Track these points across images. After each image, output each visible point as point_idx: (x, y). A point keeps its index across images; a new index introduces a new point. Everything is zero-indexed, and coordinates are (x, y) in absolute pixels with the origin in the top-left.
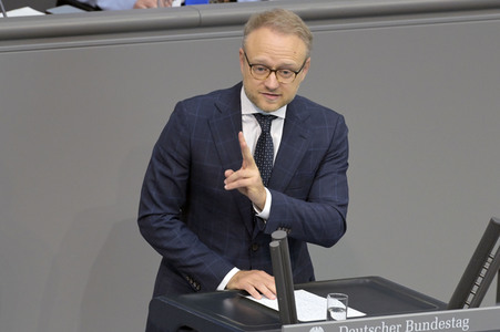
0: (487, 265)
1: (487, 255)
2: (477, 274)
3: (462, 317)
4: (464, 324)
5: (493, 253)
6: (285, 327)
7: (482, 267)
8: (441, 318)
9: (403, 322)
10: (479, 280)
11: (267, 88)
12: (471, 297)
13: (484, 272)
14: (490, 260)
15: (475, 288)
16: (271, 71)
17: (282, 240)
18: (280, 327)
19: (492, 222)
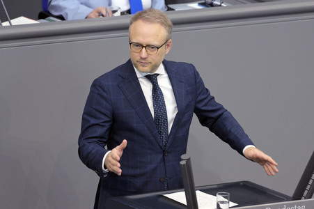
2: (310, 178)
3: (301, 205)
7: (312, 173)
8: (287, 206)
10: (311, 181)
11: (141, 58)
16: (143, 47)
17: (188, 160)
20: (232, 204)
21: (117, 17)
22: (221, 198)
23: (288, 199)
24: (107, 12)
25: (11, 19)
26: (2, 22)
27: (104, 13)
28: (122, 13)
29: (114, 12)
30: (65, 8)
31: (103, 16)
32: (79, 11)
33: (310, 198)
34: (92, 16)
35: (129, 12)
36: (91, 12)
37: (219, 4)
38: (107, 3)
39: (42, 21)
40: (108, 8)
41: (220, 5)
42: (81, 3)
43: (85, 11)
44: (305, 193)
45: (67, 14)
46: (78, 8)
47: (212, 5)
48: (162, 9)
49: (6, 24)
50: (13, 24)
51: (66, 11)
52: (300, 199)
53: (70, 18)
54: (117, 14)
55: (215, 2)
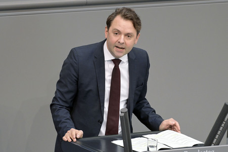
0: (223, 125)
1: (223, 120)
2: (218, 130)
3: (211, 149)
5: (226, 119)
7: (220, 126)
8: (201, 150)
10: (219, 132)
12: (215, 140)
13: (221, 128)
14: (224, 122)
15: (217, 136)
17: (126, 112)
19: (225, 104)
33: (218, 145)
44: (215, 141)
52: (211, 145)
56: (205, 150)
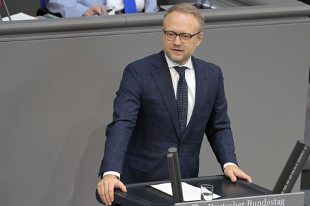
0: (295, 168)
1: (295, 162)
2: (290, 174)
3: (280, 198)
4: (282, 202)
5: (299, 161)
6: (176, 204)
7: (292, 169)
8: (268, 199)
9: (245, 201)
10: (291, 177)
12: (285, 187)
13: (293, 172)
14: (297, 165)
15: (288, 182)
17: (175, 153)
18: (173, 204)
19: (298, 142)
20: (216, 196)
21: (112, 16)
22: (205, 190)
23: (269, 192)
24: (102, 11)
25: (11, 15)
26: (3, 17)
27: (99, 11)
28: (117, 13)
29: (109, 11)
30: (63, 6)
31: (98, 14)
32: (76, 9)
33: (289, 192)
34: (88, 14)
35: (123, 11)
36: (88, 11)
37: (209, 6)
38: (102, 3)
39: (41, 17)
40: (104, 7)
41: (210, 8)
42: (78, 2)
43: (82, 9)
45: (64, 12)
46: (76, 6)
47: (202, 7)
48: (154, 10)
49: (6, 19)
50: (12, 20)
51: (64, 9)
52: (280, 193)
53: (67, 15)
54: (112, 13)
55: (205, 5)
56: (273, 198)
